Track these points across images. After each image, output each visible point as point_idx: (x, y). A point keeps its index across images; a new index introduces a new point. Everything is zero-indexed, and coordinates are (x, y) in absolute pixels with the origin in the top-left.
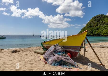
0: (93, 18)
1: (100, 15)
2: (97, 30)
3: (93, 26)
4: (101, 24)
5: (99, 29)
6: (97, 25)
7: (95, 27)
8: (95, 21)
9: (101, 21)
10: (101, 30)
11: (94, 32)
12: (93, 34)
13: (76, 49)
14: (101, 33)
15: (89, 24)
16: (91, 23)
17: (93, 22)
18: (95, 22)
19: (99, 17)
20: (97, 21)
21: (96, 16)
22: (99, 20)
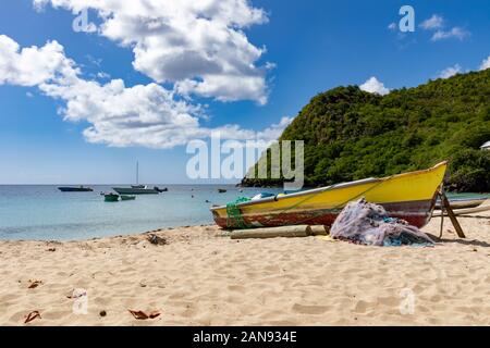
0: (312, 101)
1: (343, 88)
2: (333, 158)
3: (316, 141)
4: (347, 132)
5: (342, 154)
6: (334, 136)
7: (326, 142)
8: (325, 116)
9: (350, 116)
10: (349, 159)
11: (320, 169)
12: (315, 178)
13: (419, 207)
14: (350, 171)
15: (296, 127)
16: (308, 122)
17: (316, 119)
18: (323, 119)
19: (342, 97)
20: (334, 118)
21: (328, 93)
22: (342, 114)
